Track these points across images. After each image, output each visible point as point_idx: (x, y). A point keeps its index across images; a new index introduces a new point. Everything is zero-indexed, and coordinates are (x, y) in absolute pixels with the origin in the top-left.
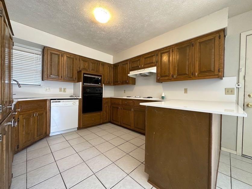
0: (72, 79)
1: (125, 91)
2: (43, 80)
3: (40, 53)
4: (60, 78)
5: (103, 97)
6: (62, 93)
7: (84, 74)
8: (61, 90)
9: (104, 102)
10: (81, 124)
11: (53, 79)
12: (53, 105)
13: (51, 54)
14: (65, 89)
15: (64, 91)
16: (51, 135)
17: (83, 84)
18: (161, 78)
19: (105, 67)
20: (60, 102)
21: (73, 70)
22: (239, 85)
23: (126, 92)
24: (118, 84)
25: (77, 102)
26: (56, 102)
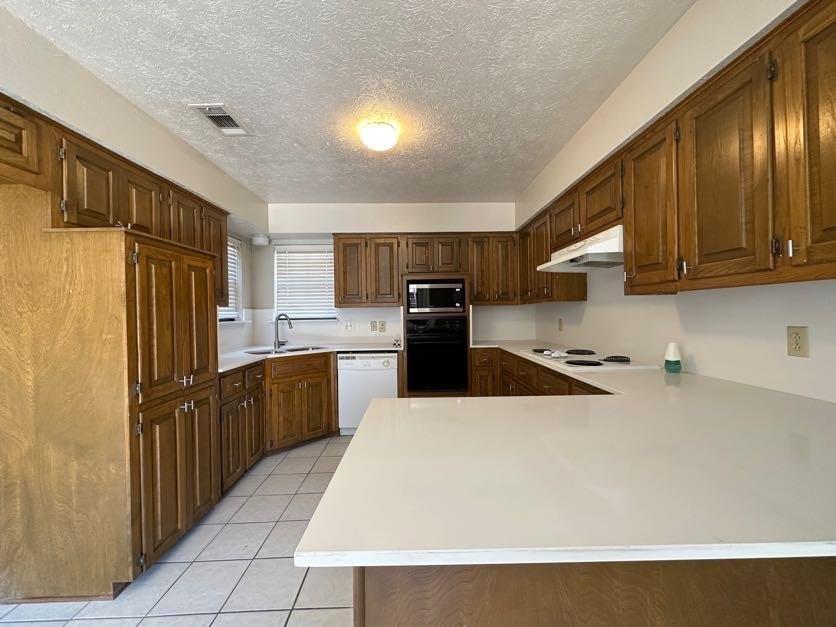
0: (389, 299)
1: (560, 320)
3: (331, 248)
4: (365, 300)
5: (471, 346)
6: (377, 333)
7: (409, 282)
8: (374, 327)
9: (475, 362)
11: (352, 304)
12: (343, 365)
13: (346, 246)
16: (342, 433)
17: (406, 311)
19: (486, 247)
20: (354, 358)
21: (391, 275)
23: (564, 327)
25: (393, 359)
26: (348, 358)
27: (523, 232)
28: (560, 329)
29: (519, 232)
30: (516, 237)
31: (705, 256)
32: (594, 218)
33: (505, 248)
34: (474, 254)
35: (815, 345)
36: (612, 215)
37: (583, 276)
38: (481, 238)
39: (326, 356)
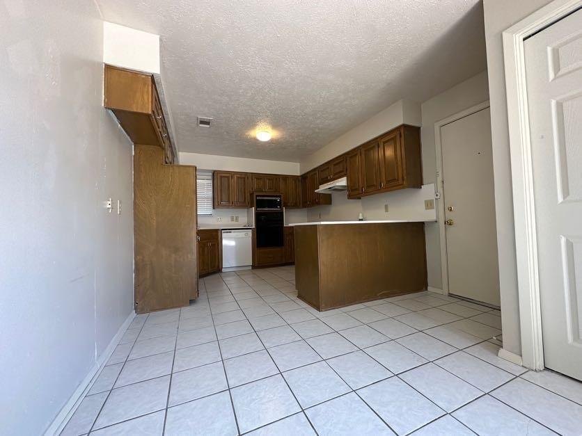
0: (244, 205)
2: (214, 209)
3: (210, 177)
4: (231, 204)
5: (285, 225)
6: (234, 223)
7: (257, 196)
8: (232, 220)
9: (286, 232)
10: (256, 263)
11: (224, 206)
12: (224, 236)
13: (221, 177)
14: (237, 218)
15: (237, 221)
16: (223, 270)
17: (256, 210)
18: (352, 194)
19: (287, 181)
20: (231, 232)
21: (245, 193)
22: (437, 195)
23: (321, 216)
24: (309, 206)
25: (250, 233)
26: (227, 232)
27: (304, 177)
29: (301, 176)
30: (300, 178)
31: (368, 187)
32: (337, 174)
33: (295, 182)
34: (282, 185)
35: (390, 209)
36: (343, 174)
37: (330, 195)
38: (285, 178)
39: (217, 231)
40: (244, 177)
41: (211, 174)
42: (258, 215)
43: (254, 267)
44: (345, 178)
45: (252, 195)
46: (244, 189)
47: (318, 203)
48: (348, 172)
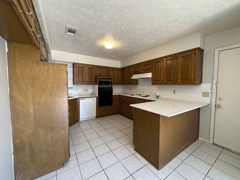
0: (90, 83)
2: (74, 84)
3: (72, 66)
4: (84, 82)
5: (113, 95)
6: (85, 92)
7: (99, 79)
8: (84, 90)
9: (113, 98)
10: (98, 114)
11: (80, 84)
12: (81, 101)
13: (79, 67)
14: (87, 89)
15: (87, 91)
16: (80, 120)
17: (99, 86)
18: (155, 82)
19: (114, 71)
20: (84, 99)
21: (92, 76)
22: (212, 90)
23: (131, 90)
24: (125, 84)
25: (95, 99)
26: (82, 99)
27: (123, 69)
28: (130, 90)
29: (121, 68)
30: (120, 69)
31: (167, 80)
32: (145, 70)
33: (118, 71)
34: (111, 73)
35: (177, 93)
36: (150, 71)
37: (138, 80)
38: (113, 69)
40: (92, 68)
41: (72, 64)
42: (100, 89)
43: (97, 117)
44: (151, 73)
45: (96, 78)
46: (92, 74)
47: (132, 84)
48: (154, 70)
